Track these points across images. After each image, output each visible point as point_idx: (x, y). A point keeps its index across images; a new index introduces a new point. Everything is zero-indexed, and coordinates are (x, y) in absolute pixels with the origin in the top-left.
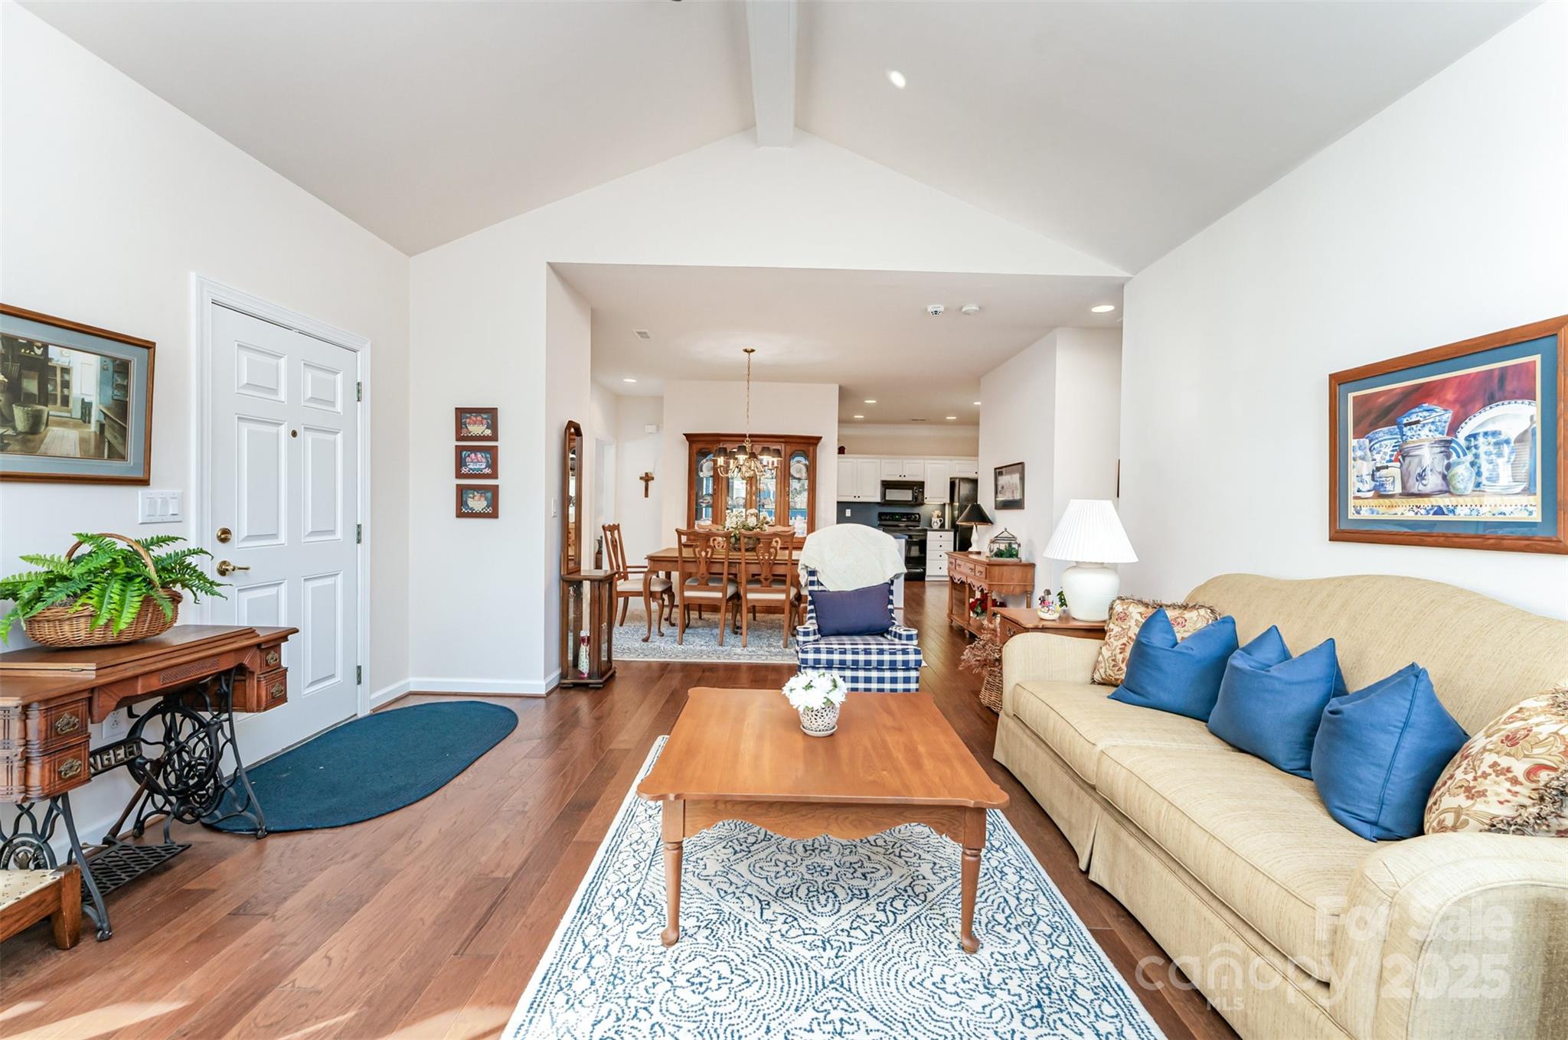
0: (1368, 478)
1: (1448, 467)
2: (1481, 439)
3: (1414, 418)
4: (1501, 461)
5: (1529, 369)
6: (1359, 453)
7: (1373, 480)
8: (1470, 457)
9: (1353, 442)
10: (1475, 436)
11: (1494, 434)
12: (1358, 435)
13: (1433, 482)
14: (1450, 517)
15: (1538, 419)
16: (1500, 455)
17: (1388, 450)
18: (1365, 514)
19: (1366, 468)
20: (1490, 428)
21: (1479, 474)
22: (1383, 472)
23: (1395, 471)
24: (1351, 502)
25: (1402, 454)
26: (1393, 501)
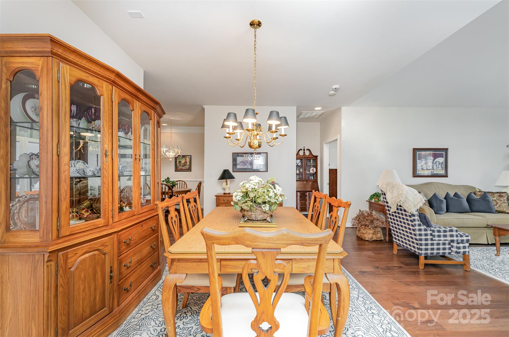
0: (420, 167)
1: (433, 166)
2: (437, 162)
3: (428, 158)
4: (440, 165)
5: (443, 153)
6: (419, 163)
7: (421, 167)
8: (436, 165)
9: (418, 161)
10: (436, 162)
11: (439, 162)
12: (419, 159)
13: (431, 168)
14: (433, 173)
15: (444, 160)
16: (439, 165)
17: (424, 163)
18: (420, 172)
19: (420, 165)
20: (438, 161)
21: (437, 167)
22: (423, 166)
23: (425, 166)
24: (417, 171)
25: (426, 163)
26: (425, 170)
